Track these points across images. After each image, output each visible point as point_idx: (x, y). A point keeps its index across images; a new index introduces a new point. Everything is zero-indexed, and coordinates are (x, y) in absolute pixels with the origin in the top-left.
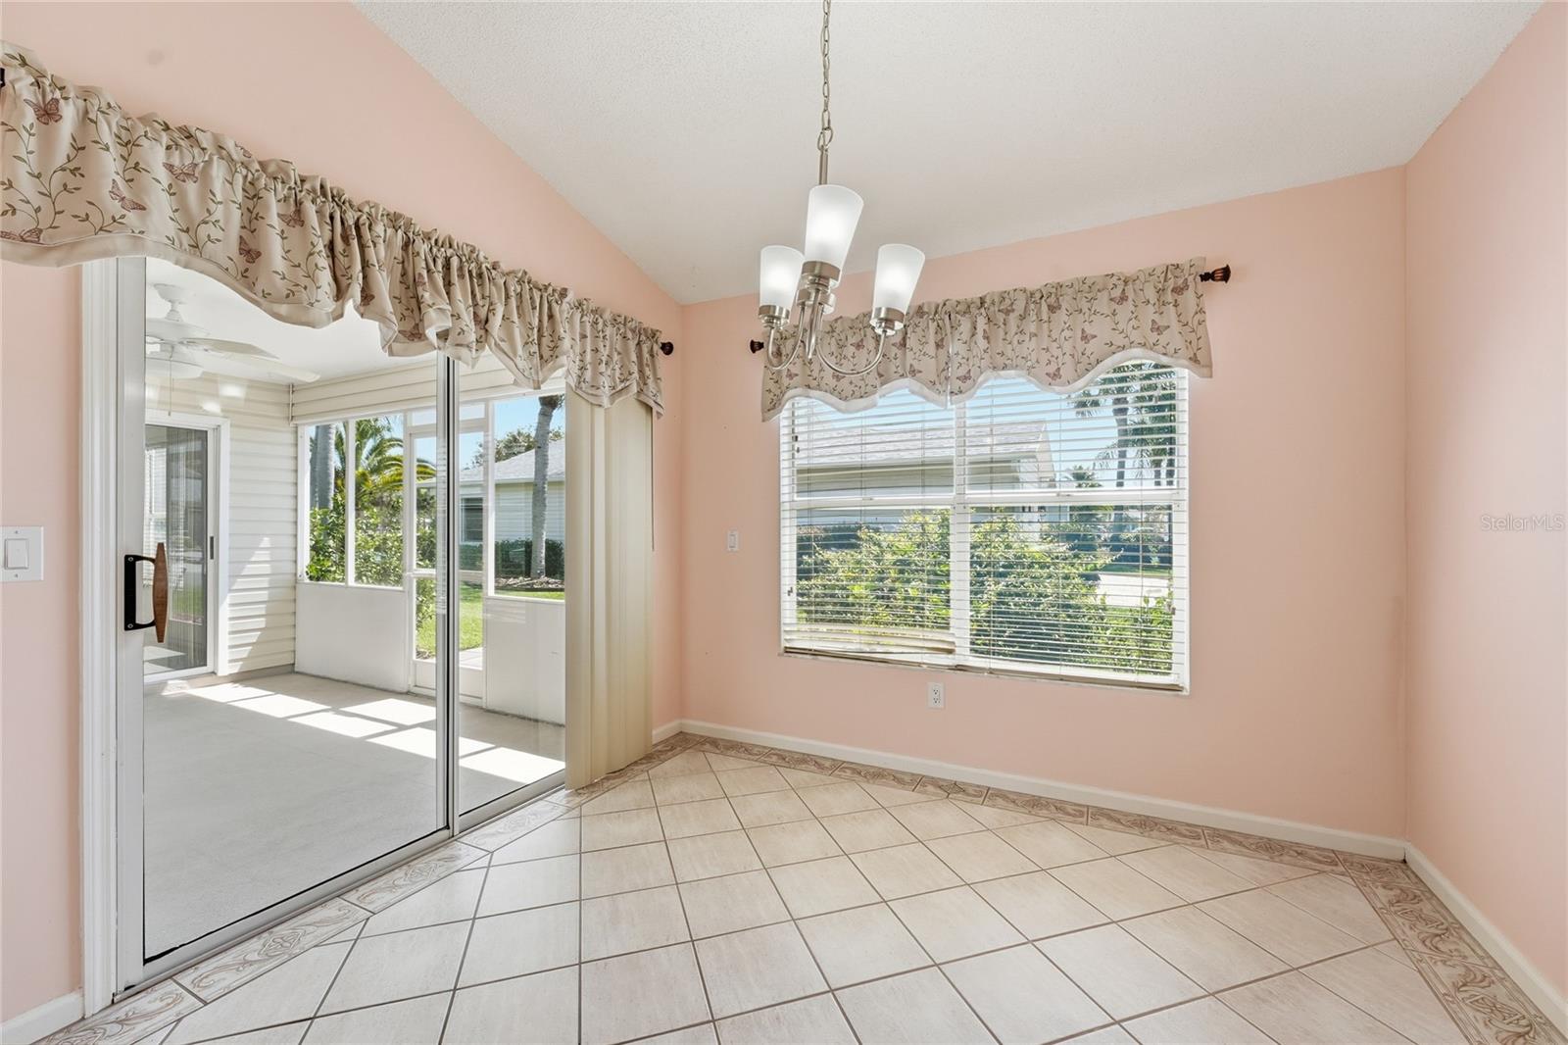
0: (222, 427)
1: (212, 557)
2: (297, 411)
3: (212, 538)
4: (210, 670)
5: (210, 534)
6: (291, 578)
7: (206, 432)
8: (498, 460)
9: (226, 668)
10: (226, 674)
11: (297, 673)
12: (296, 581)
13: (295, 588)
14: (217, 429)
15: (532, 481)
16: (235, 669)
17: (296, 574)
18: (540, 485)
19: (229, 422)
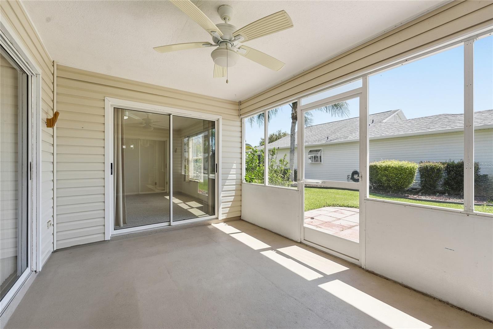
0: (220, 119)
1: (217, 172)
2: (242, 112)
3: (217, 164)
4: (216, 217)
5: (216, 163)
6: (240, 181)
7: (215, 121)
8: (269, 143)
9: (222, 217)
10: (221, 219)
11: (242, 220)
12: (242, 182)
13: (241, 185)
14: (218, 120)
15: (290, 147)
16: (224, 217)
17: (241, 179)
18: (292, 148)
19: (222, 118)
